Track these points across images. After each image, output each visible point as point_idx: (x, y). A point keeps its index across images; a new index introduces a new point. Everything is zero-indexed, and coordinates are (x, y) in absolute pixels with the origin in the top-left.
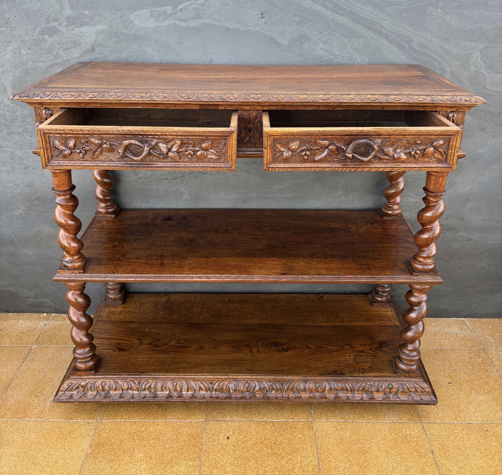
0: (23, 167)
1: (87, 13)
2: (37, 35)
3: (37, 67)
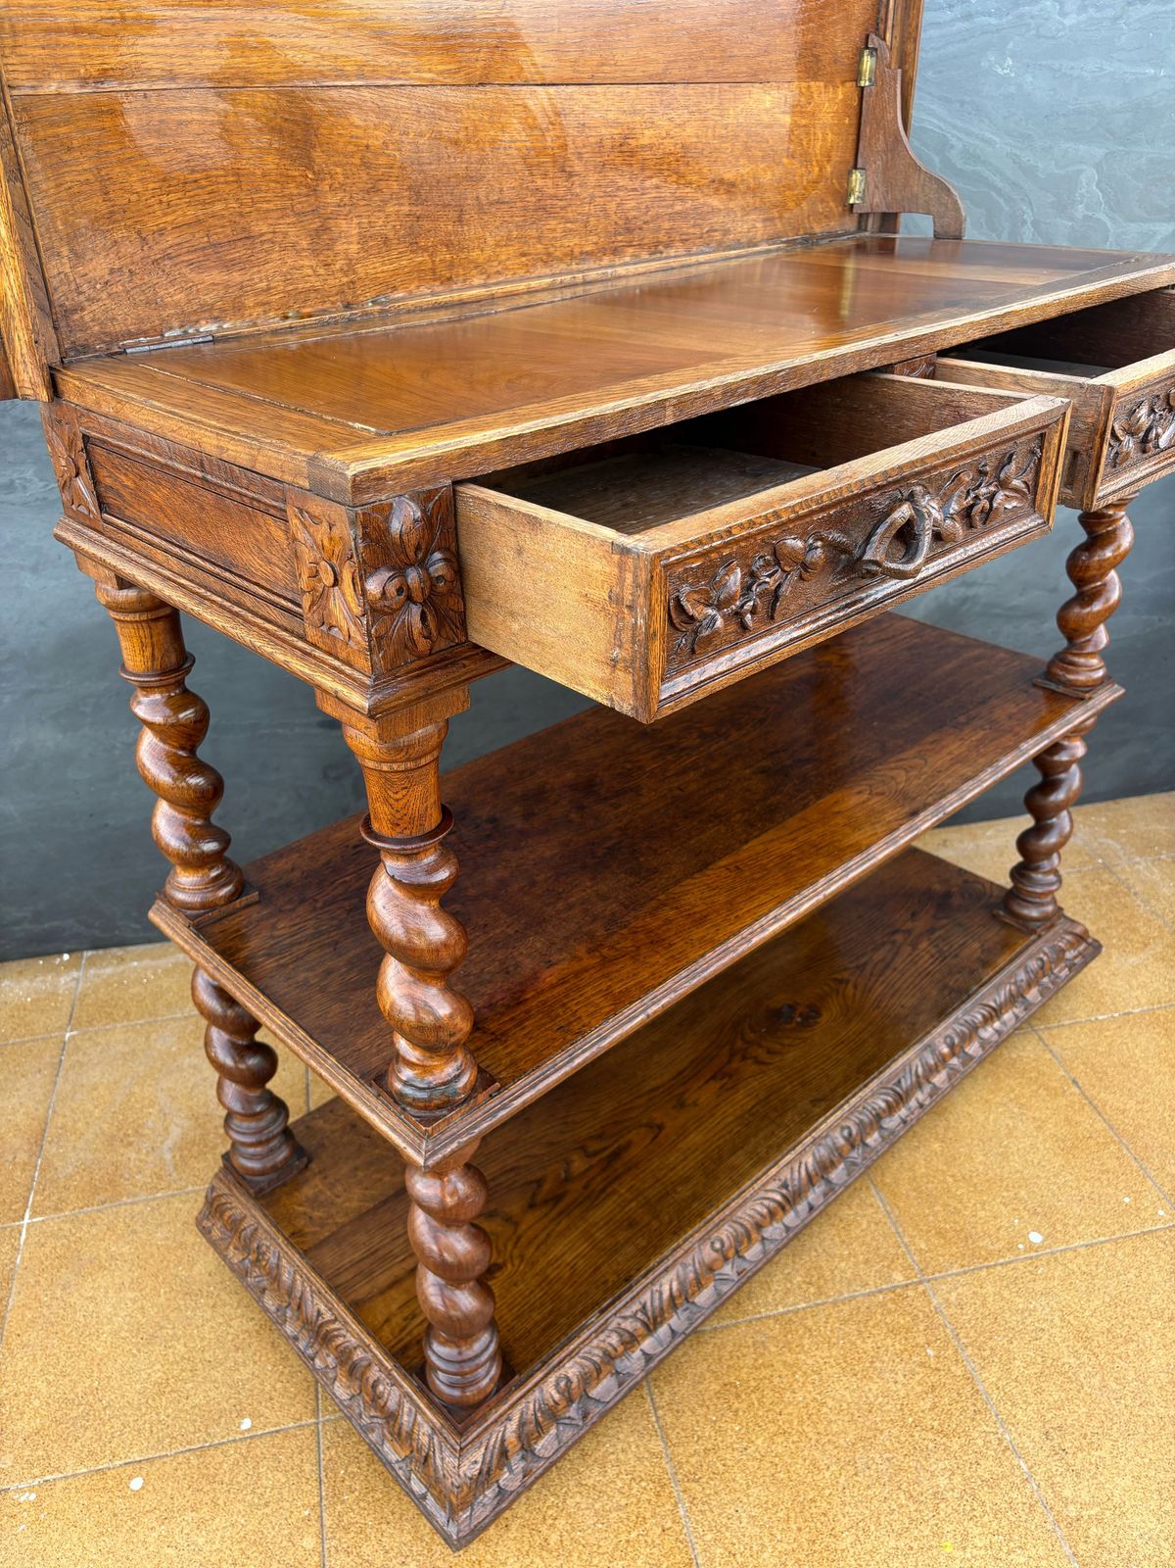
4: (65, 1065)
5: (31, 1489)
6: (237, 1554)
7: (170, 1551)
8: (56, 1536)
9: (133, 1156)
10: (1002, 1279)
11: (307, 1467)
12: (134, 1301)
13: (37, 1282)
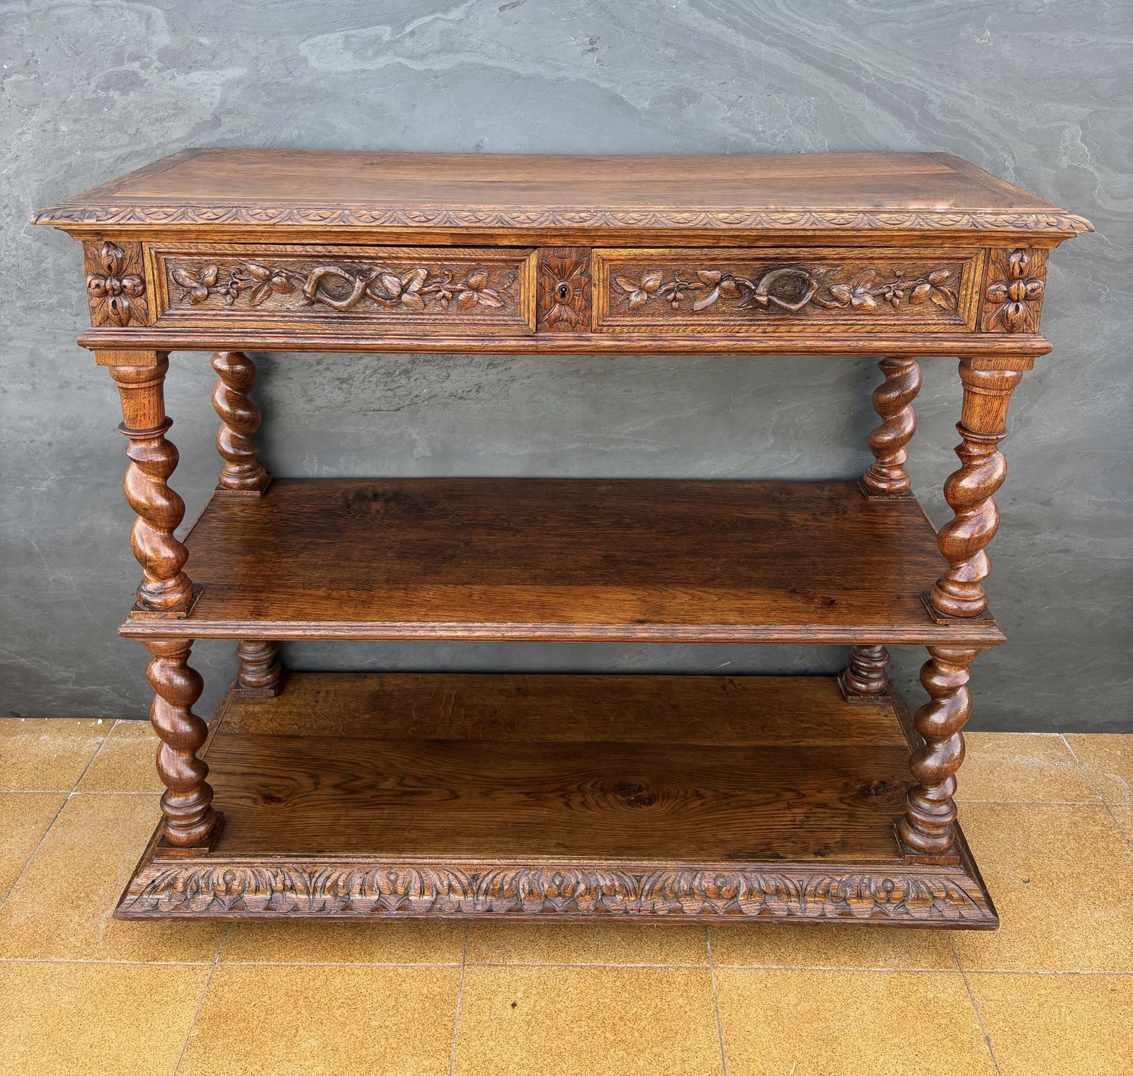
0: (58, 385)
1: (204, 40)
2: (95, 91)
3: (93, 162)
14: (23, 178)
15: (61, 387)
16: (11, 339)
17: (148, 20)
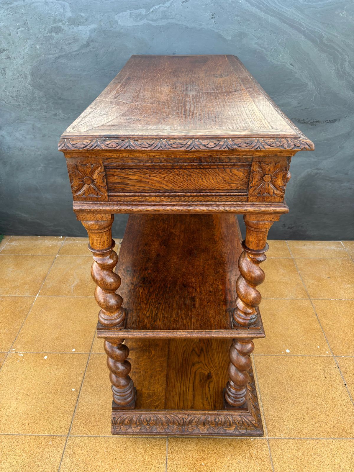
0: (42, 136)
1: (83, 14)
2: (47, 33)
3: (48, 59)
4: (55, 262)
5: (23, 353)
6: (63, 377)
7: (49, 373)
8: (25, 364)
9: (65, 286)
10: (274, 359)
11: (85, 362)
12: (56, 318)
13: (36, 310)
14: (26, 65)
15: (43, 136)
16: (26, 120)
17: (64, 7)
